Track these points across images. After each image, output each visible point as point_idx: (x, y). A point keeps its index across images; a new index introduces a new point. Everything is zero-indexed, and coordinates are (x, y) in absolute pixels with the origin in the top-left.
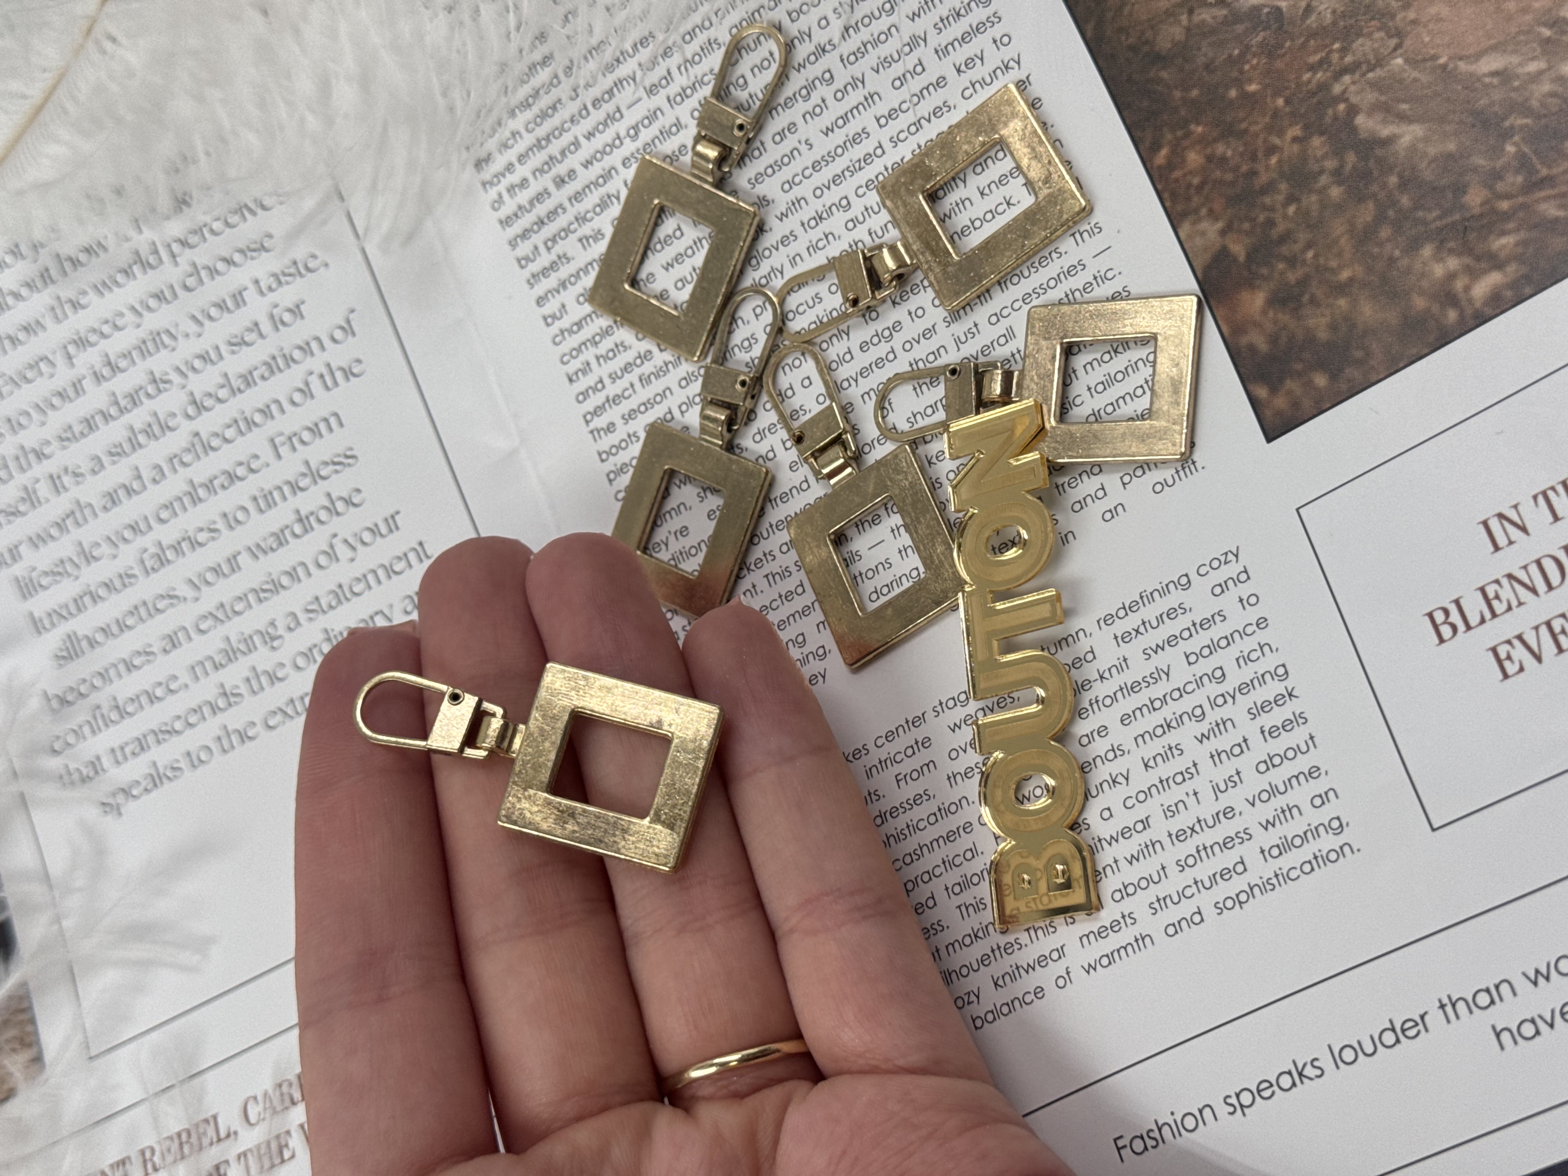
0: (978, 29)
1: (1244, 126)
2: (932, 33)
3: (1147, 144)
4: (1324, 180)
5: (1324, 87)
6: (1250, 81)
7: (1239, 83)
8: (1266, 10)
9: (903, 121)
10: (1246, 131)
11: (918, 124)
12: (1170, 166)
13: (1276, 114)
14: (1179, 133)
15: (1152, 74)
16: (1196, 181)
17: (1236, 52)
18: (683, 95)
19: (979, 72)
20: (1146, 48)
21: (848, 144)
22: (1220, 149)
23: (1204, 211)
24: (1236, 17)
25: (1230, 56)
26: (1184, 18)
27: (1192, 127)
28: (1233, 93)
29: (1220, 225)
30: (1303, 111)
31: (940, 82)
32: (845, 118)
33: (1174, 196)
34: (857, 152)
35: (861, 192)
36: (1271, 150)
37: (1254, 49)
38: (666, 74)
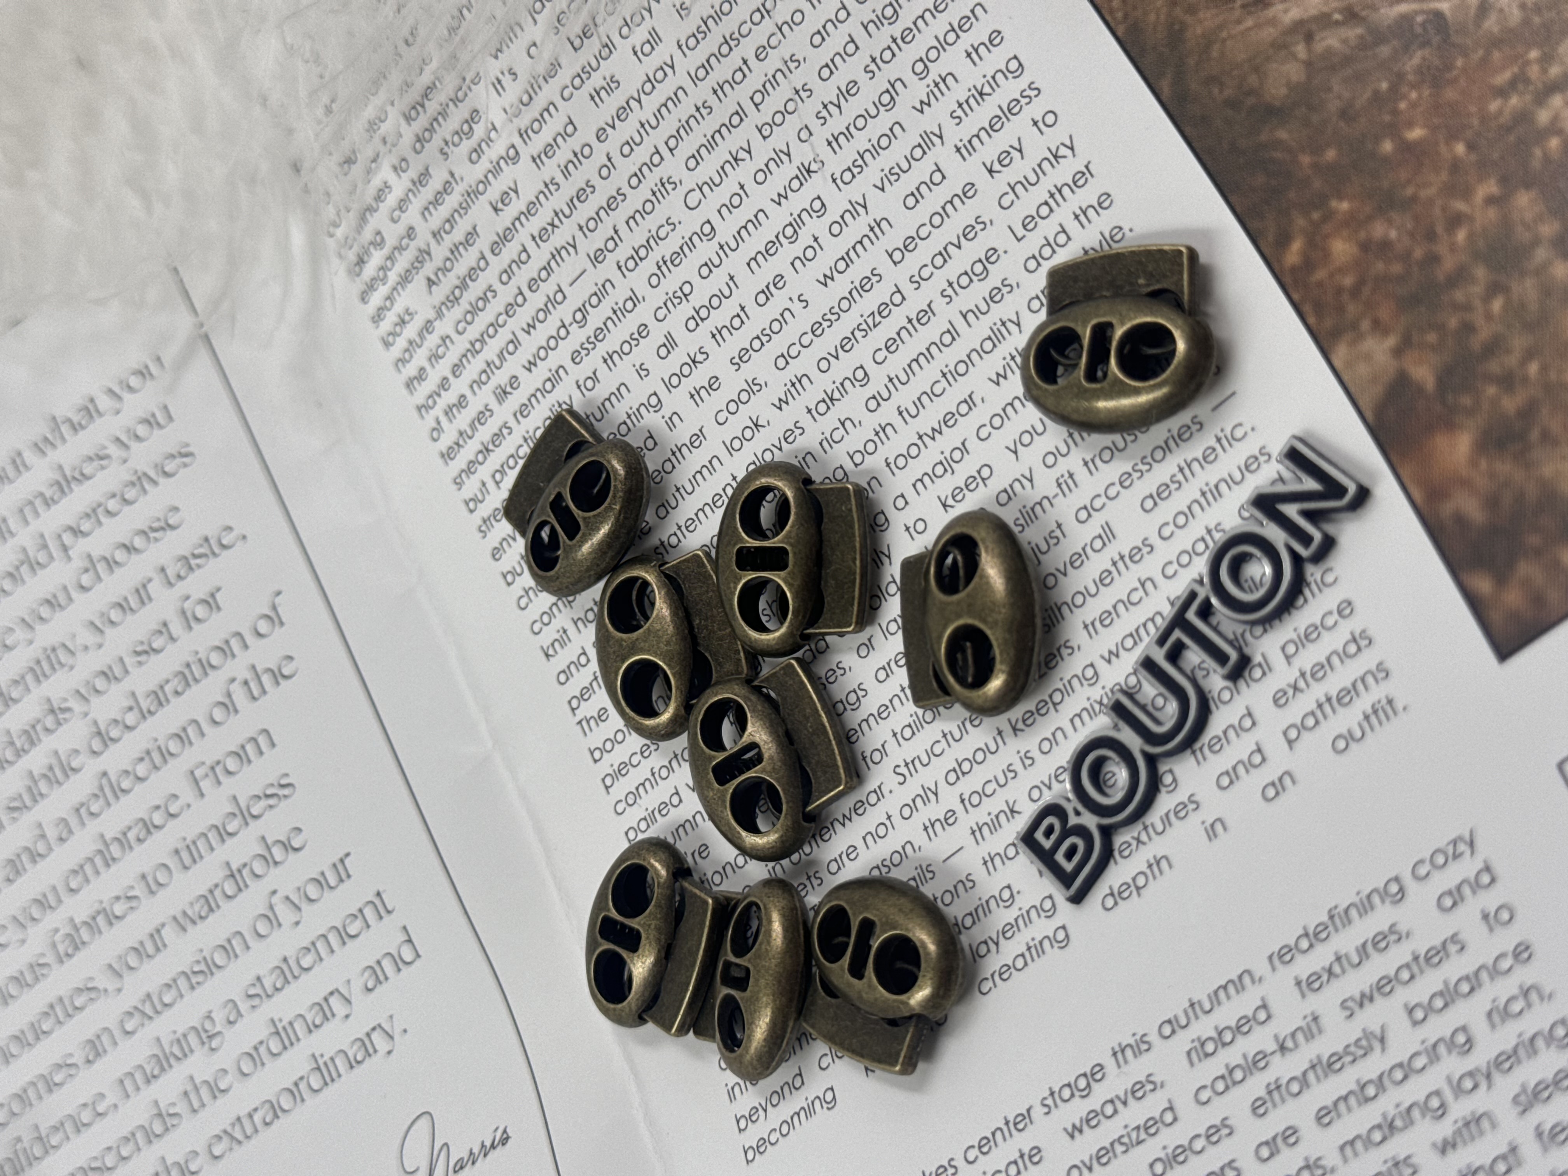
0: (1010, 110)
1: (1409, 191)
2: (949, 126)
3: (1271, 238)
4: (1541, 254)
5: (1523, 117)
6: (1410, 125)
7: (1394, 130)
8: (1419, 19)
9: (924, 252)
10: (1414, 199)
11: (944, 255)
12: (1308, 264)
13: (1455, 166)
14: (1316, 216)
15: (1263, 137)
16: (1348, 281)
17: (1384, 85)
18: (637, 258)
19: (1020, 169)
20: (1251, 101)
21: (854, 293)
22: (1379, 230)
23: (1365, 325)
24: (1377, 36)
25: (1376, 93)
26: (1300, 50)
27: (1334, 204)
28: (1387, 146)
29: (1391, 341)
30: (1496, 155)
31: (968, 192)
32: (846, 259)
33: (1319, 308)
34: (868, 303)
35: (880, 357)
36: (1455, 221)
37: (1411, 77)
38: (612, 232)
